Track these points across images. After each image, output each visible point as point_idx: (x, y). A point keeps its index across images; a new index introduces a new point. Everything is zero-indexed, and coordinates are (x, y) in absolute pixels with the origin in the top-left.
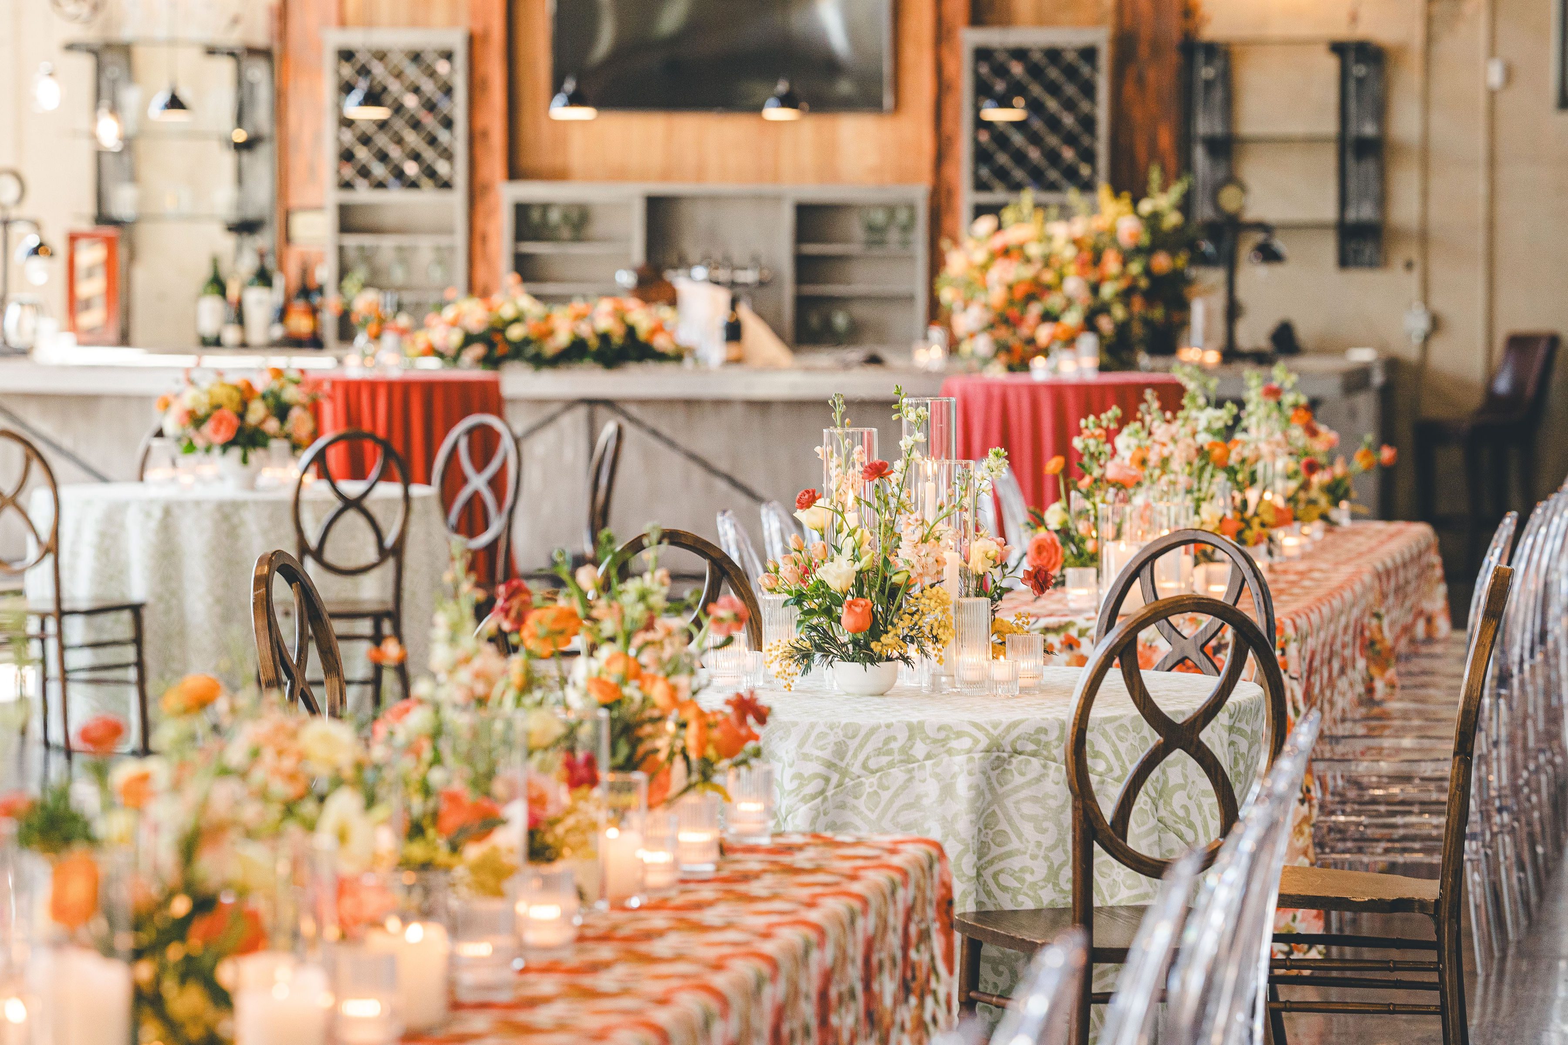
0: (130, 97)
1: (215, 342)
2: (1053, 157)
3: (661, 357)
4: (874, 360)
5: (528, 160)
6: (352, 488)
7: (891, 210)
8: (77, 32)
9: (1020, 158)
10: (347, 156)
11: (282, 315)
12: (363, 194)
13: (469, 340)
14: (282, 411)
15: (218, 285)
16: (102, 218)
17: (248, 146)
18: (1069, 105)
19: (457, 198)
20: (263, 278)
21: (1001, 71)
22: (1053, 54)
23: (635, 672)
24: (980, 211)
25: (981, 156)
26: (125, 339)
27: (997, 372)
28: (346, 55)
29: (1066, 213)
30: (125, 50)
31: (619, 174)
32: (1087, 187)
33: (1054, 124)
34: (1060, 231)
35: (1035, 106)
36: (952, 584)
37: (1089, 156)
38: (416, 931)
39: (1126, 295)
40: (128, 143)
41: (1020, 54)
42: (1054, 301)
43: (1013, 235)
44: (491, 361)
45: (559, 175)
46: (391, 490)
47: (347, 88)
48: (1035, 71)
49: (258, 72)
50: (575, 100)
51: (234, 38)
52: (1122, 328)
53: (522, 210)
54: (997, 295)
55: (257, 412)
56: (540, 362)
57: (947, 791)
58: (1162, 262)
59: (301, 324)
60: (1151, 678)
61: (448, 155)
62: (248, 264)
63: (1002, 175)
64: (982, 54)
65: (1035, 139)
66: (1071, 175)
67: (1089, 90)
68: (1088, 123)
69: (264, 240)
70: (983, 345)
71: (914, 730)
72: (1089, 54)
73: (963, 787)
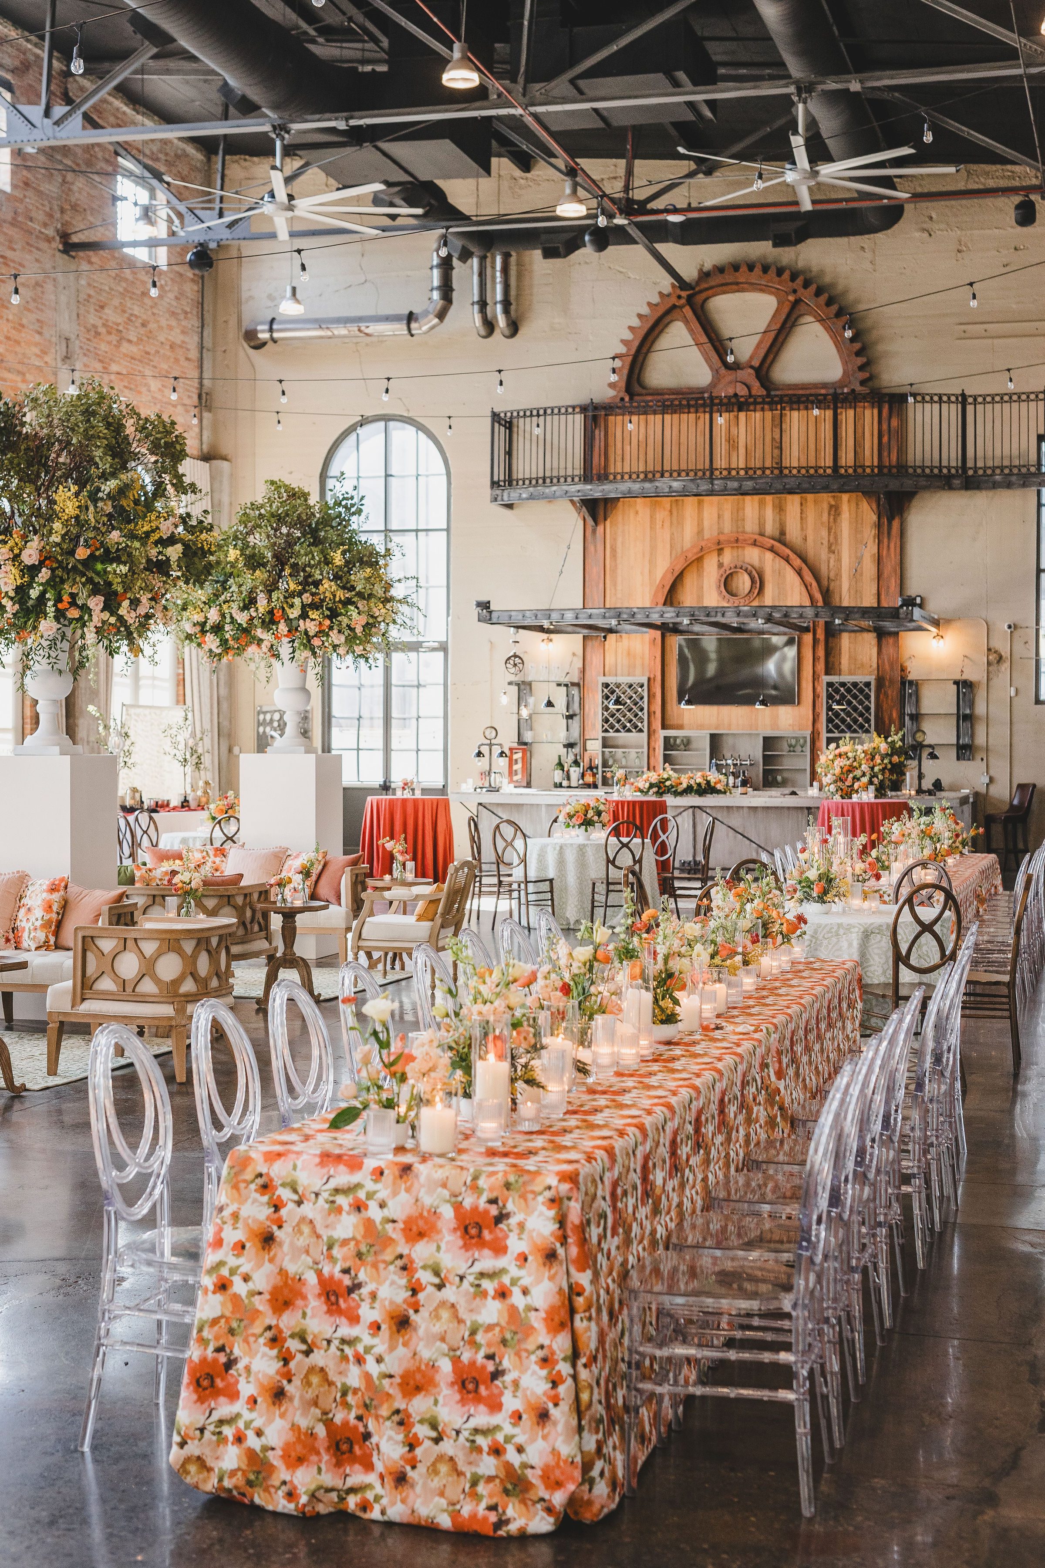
0: (531, 700)
1: (561, 786)
2: (855, 721)
3: (718, 792)
4: (794, 793)
5: (668, 722)
6: (625, 840)
7: (797, 739)
8: (513, 678)
9: (843, 721)
10: (606, 721)
11: (583, 776)
12: (611, 734)
13: (652, 786)
14: (599, 813)
15: (560, 765)
16: (521, 743)
17: (570, 717)
18: (861, 702)
19: (645, 735)
20: (576, 763)
21: (837, 691)
22: (855, 685)
23: (766, 908)
24: (829, 741)
25: (829, 720)
26: (529, 785)
27: (837, 798)
28: (606, 685)
29: (862, 743)
30: (530, 684)
31: (701, 727)
32: (867, 731)
33: (855, 709)
34: (859, 748)
35: (849, 703)
36: (849, 879)
37: (868, 721)
38: (718, 985)
39: (883, 771)
40: (530, 716)
41: (843, 684)
42: (858, 773)
43: (843, 749)
44: (659, 794)
45: (680, 727)
46: (638, 840)
47: (607, 697)
48: (849, 691)
49: (575, 691)
50: (689, 702)
51: (566, 680)
52: (882, 782)
53: (667, 739)
54: (838, 771)
55: (591, 813)
56: (677, 794)
57: (850, 945)
58: (895, 759)
59: (589, 779)
60: (919, 910)
61: (641, 720)
62: (571, 758)
63: (837, 727)
64: (830, 685)
65: (849, 714)
66: (861, 726)
67: (868, 697)
68: (868, 709)
69: (576, 750)
70: (832, 788)
71: (839, 925)
72: (868, 684)
73: (855, 944)
